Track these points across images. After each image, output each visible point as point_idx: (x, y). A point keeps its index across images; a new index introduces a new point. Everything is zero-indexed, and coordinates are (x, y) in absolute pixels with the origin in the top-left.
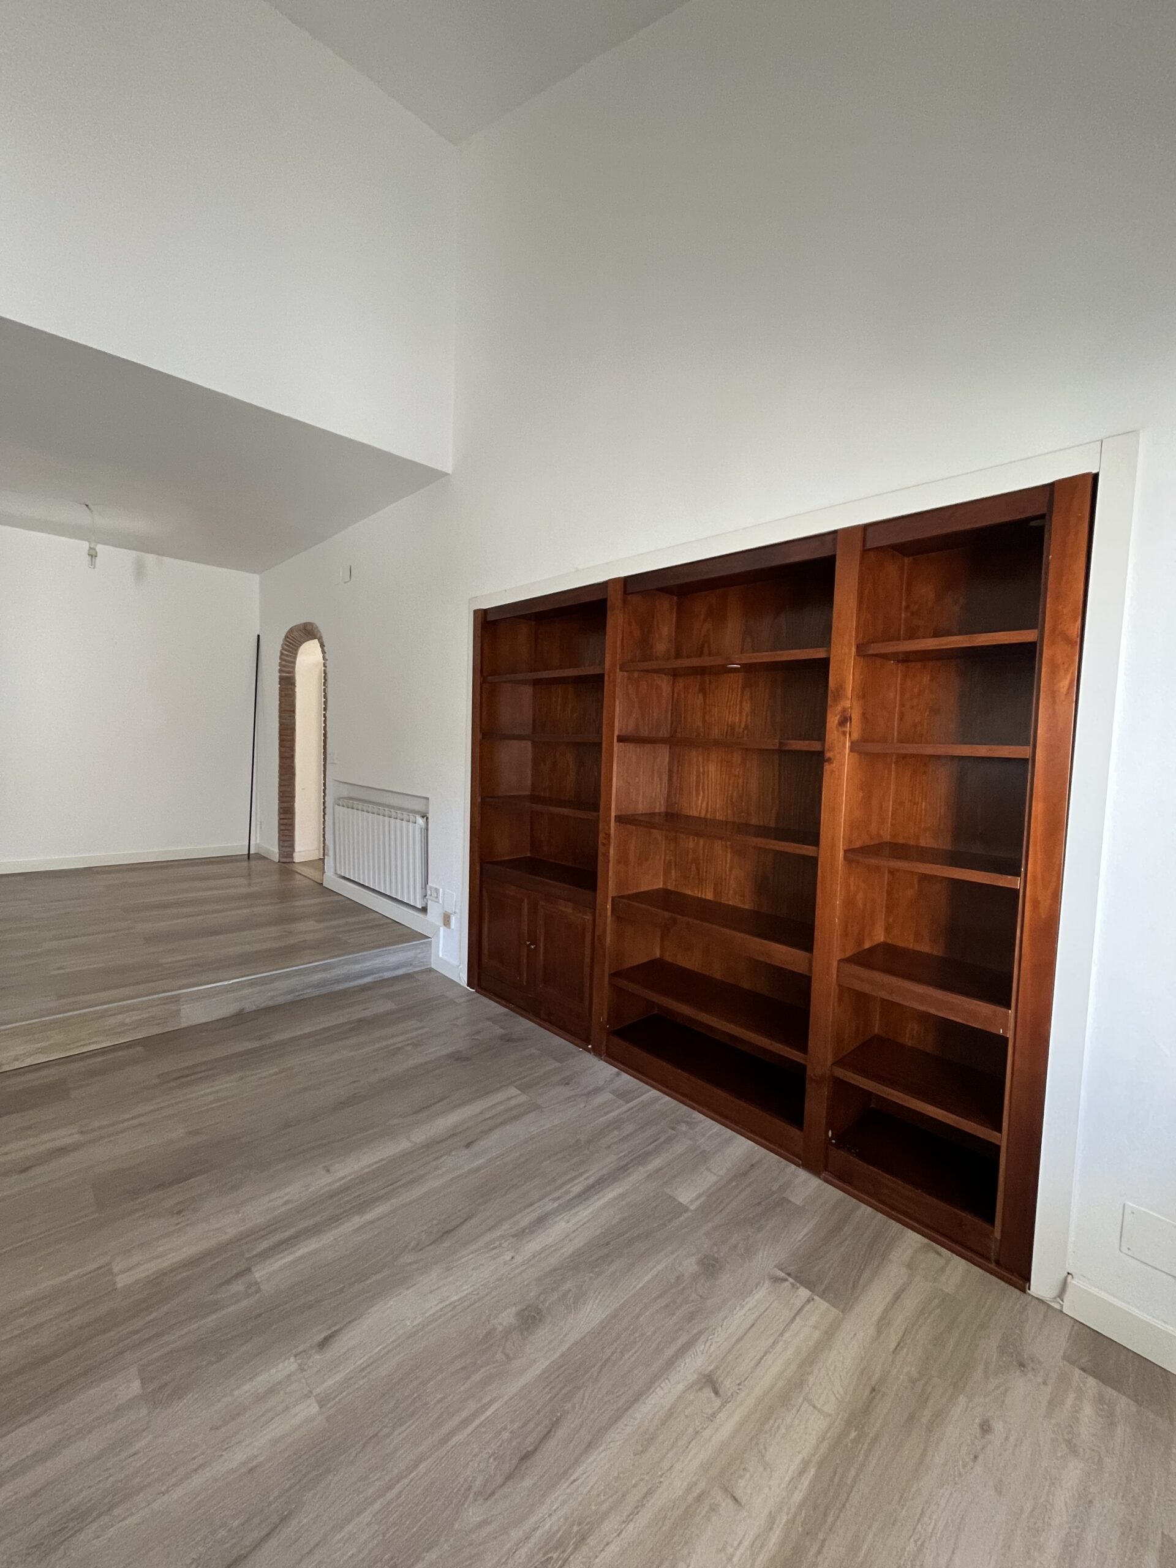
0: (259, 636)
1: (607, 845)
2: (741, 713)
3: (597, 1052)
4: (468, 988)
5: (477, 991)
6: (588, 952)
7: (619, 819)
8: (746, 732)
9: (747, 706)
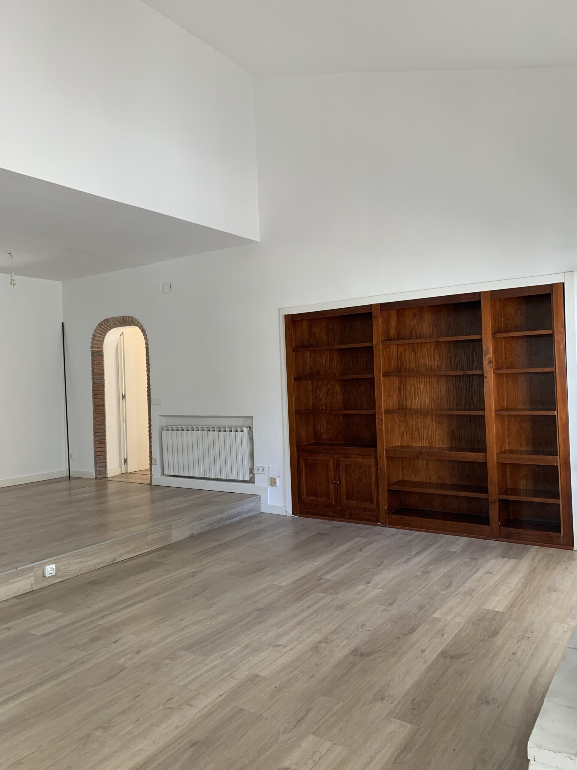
0: (63, 323)
1: (381, 424)
2: (434, 360)
3: (384, 524)
4: (294, 516)
5: (299, 516)
6: (374, 478)
7: (386, 412)
8: (438, 368)
9: (437, 357)
